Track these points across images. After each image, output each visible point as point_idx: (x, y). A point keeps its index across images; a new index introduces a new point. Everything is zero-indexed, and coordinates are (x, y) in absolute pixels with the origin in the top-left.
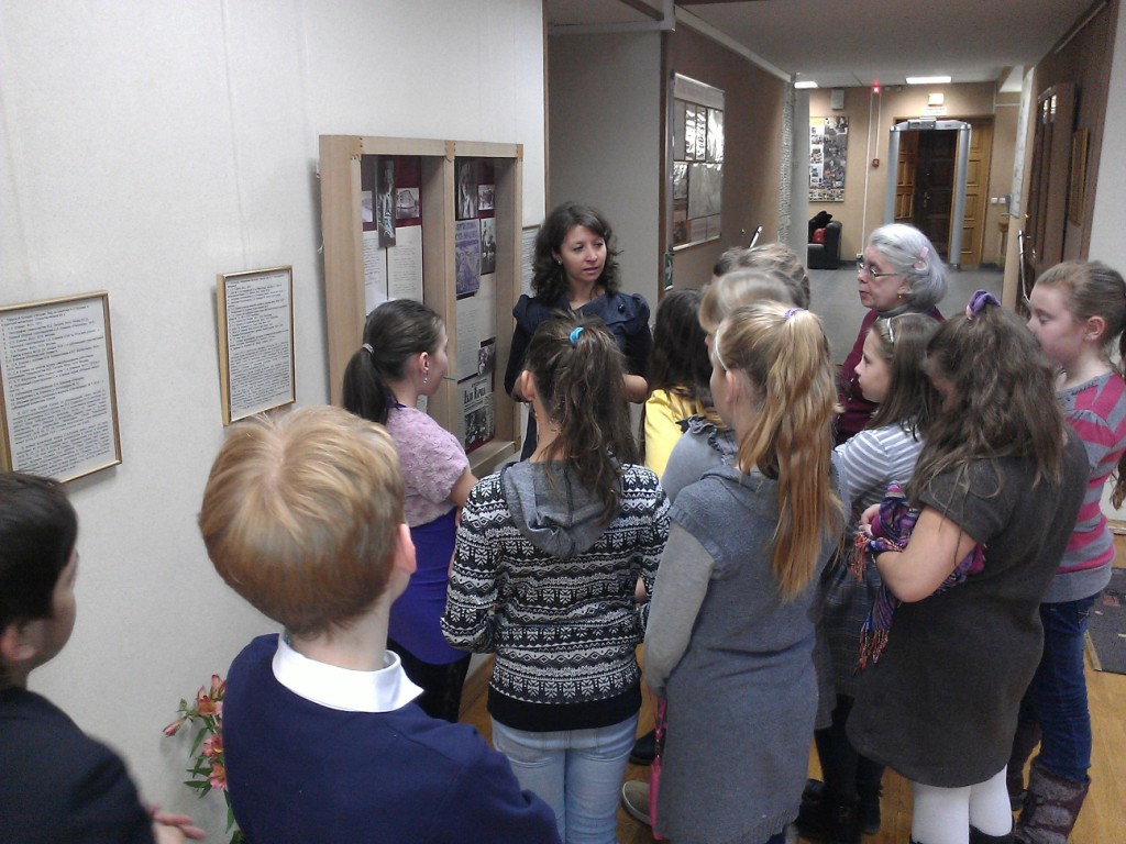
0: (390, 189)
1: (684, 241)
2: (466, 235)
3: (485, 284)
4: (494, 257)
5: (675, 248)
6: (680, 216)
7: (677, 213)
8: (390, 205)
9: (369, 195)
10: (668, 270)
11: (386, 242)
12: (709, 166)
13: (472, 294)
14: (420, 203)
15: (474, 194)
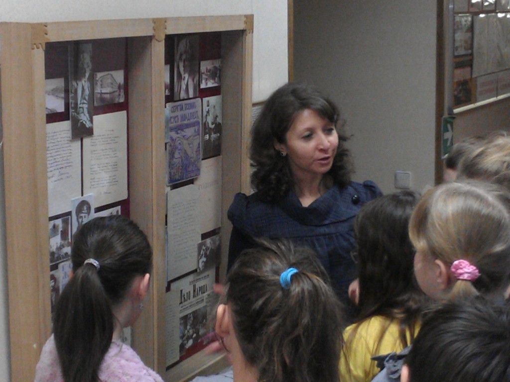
0: (87, 75)
1: (468, 101)
2: (184, 118)
3: (208, 169)
4: (219, 138)
5: (456, 111)
6: (462, 74)
7: (458, 72)
8: (87, 92)
9: (59, 83)
10: (448, 135)
11: (81, 132)
12: (500, 15)
13: (191, 182)
14: (126, 87)
15: (194, 71)
